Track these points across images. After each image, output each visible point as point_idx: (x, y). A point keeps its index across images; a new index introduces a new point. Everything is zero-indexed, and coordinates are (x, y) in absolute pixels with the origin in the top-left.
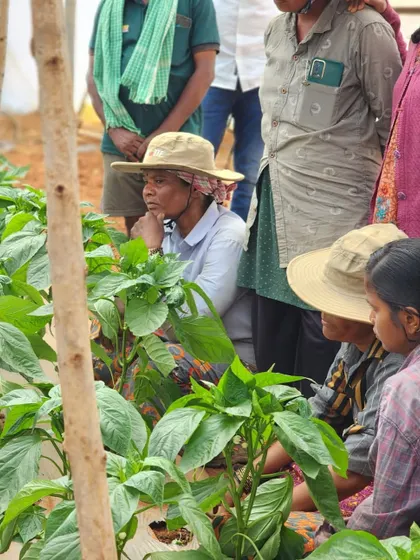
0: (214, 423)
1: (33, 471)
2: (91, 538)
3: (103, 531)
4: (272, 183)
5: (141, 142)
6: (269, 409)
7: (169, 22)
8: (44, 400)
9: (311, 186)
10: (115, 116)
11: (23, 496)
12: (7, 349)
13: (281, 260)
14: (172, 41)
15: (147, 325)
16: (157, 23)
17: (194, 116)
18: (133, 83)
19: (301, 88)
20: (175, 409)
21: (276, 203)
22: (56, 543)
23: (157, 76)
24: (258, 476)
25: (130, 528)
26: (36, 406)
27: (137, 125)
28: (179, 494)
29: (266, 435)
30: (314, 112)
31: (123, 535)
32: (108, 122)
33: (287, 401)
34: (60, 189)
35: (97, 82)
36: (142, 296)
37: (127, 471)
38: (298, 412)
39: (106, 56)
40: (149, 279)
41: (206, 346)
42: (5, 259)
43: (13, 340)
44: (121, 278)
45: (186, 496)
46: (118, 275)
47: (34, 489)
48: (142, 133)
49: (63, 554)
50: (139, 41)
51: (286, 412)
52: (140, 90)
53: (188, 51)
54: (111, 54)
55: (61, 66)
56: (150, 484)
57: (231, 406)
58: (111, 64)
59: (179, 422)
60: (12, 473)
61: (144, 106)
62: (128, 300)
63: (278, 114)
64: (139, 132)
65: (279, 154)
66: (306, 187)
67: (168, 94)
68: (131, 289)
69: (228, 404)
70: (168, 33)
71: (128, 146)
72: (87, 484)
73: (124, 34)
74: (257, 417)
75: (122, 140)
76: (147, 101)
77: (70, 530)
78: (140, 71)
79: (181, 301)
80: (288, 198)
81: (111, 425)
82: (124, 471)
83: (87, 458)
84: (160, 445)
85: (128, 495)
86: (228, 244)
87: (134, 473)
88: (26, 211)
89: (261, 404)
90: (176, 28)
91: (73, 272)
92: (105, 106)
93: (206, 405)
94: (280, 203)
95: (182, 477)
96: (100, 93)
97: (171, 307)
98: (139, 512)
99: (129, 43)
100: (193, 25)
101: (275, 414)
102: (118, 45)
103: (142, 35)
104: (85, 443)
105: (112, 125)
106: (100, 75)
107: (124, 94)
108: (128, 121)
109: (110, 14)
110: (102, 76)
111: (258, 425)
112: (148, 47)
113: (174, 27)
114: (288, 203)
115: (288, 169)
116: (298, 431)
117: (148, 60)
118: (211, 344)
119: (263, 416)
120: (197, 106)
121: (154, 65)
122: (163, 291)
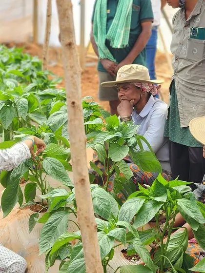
0: (149, 205)
1: (65, 228)
2: (90, 263)
3: (96, 259)
4: (176, 87)
5: (117, 66)
6: (175, 197)
7: (129, 9)
8: (70, 194)
9: (194, 88)
10: (104, 53)
11: (61, 240)
12: (54, 171)
13: (181, 124)
14: (130, 18)
15: (119, 156)
16: (123, 9)
17: (141, 52)
18: (112, 38)
19: (188, 42)
20: (131, 198)
21: (178, 97)
22: (75, 263)
23: (124, 35)
24: (171, 228)
25: (111, 255)
26: (66, 197)
27: (114, 58)
28: (133, 238)
29: (174, 209)
30: (195, 53)
31: (107, 258)
32: (100, 56)
33: (184, 193)
34: (73, 103)
35: (95, 37)
36: (116, 143)
37: (109, 228)
38: (189, 199)
39: (99, 25)
40: (120, 134)
41: (148, 164)
42: (51, 125)
43: (57, 166)
44: (107, 134)
45: (137, 239)
46: (105, 133)
47: (65, 237)
48: (117, 61)
49: (79, 267)
50: (115, 18)
51: (183, 199)
52: (115, 41)
53: (138, 22)
54: (101, 24)
55: (73, 47)
56: (119, 234)
57: (158, 196)
58: (101, 29)
59: (133, 204)
60: (55, 229)
61: (117, 49)
62: (110, 144)
63: (178, 55)
64: (115, 61)
65: (179, 73)
66: (192, 89)
67: (129, 43)
68: (111, 139)
69: (156, 196)
70: (129, 14)
71: (110, 67)
72: (88, 238)
73: (108, 14)
74: (170, 202)
75: (107, 65)
76: (119, 47)
77: (82, 256)
78: (116, 32)
79: (135, 145)
80: (184, 94)
81: (101, 206)
82: (107, 228)
83: (88, 226)
84: (124, 215)
85: (109, 240)
86: (160, 116)
87: (112, 229)
88: (61, 100)
89: (171, 196)
90: (133, 11)
91: (80, 141)
92: (99, 49)
93: (146, 196)
94: (180, 97)
95: (134, 230)
96: (96, 42)
97: (130, 147)
98: (114, 247)
99: (110, 18)
100: (141, 9)
101: (178, 200)
102: (105, 19)
103: (116, 15)
104: (87, 219)
105: (102, 58)
106: (96, 34)
107: (108, 43)
108: (110, 56)
109: (101, 5)
110: (97, 34)
111: (170, 205)
112: (119, 20)
113: (131, 11)
114: (184, 96)
115: (183, 80)
116: (189, 208)
117: (119, 27)
118: (150, 164)
119: (172, 201)
120: (143, 48)
121: (122, 29)
122: (127, 140)
